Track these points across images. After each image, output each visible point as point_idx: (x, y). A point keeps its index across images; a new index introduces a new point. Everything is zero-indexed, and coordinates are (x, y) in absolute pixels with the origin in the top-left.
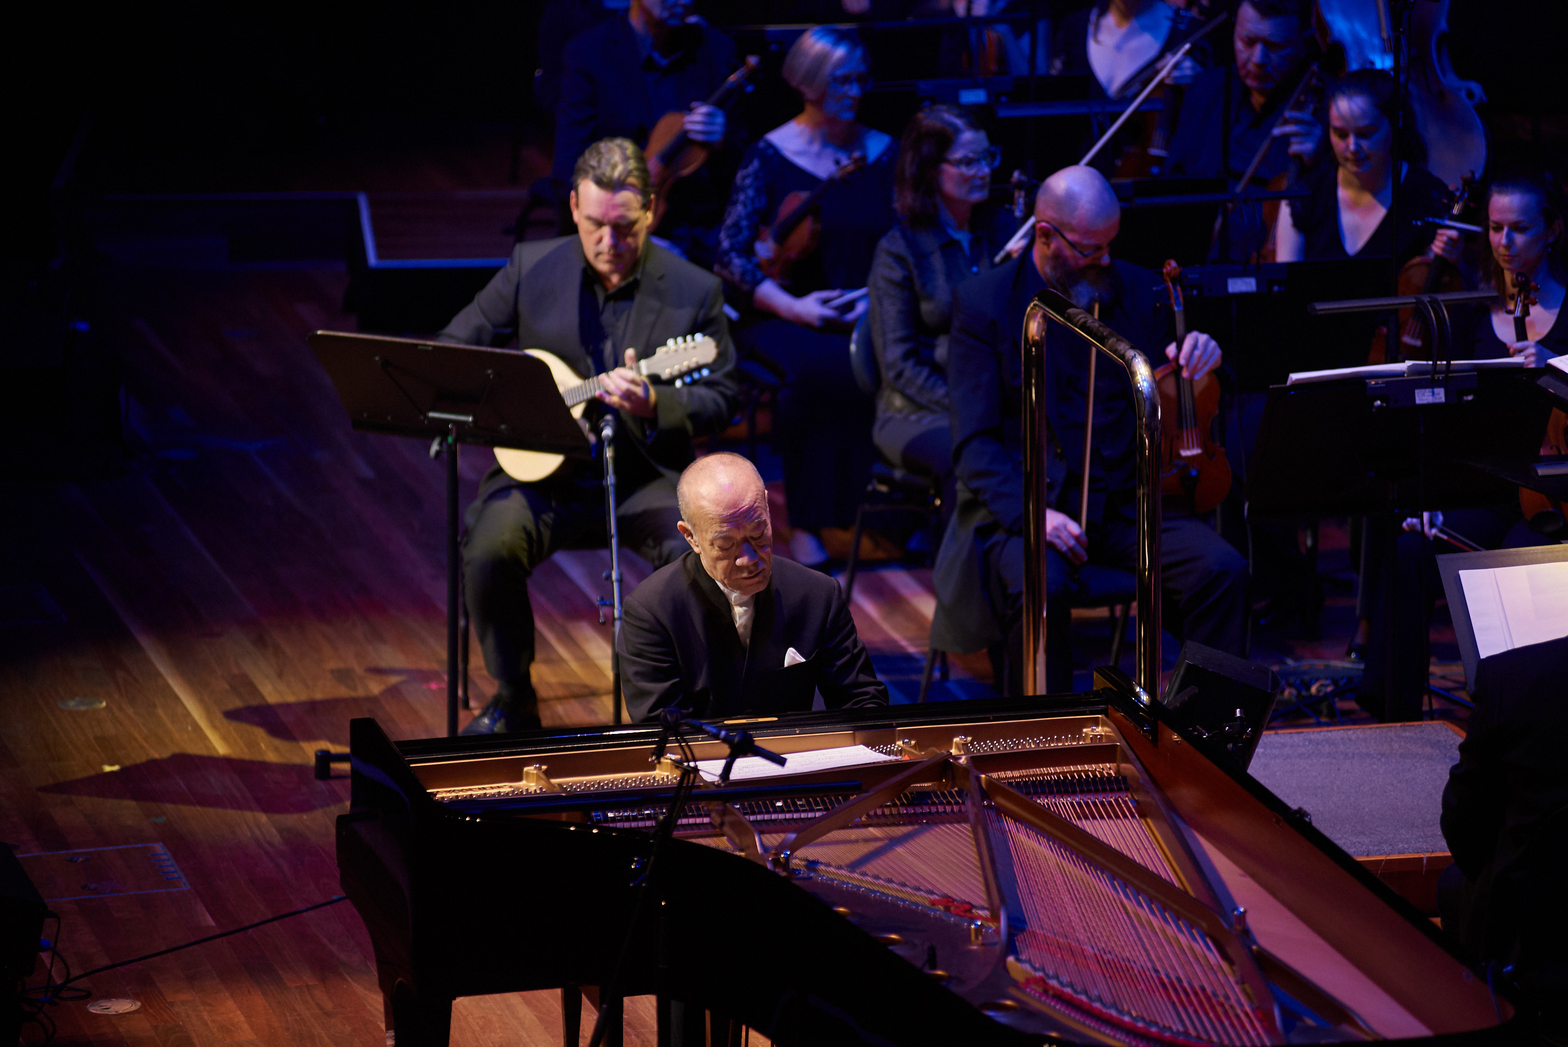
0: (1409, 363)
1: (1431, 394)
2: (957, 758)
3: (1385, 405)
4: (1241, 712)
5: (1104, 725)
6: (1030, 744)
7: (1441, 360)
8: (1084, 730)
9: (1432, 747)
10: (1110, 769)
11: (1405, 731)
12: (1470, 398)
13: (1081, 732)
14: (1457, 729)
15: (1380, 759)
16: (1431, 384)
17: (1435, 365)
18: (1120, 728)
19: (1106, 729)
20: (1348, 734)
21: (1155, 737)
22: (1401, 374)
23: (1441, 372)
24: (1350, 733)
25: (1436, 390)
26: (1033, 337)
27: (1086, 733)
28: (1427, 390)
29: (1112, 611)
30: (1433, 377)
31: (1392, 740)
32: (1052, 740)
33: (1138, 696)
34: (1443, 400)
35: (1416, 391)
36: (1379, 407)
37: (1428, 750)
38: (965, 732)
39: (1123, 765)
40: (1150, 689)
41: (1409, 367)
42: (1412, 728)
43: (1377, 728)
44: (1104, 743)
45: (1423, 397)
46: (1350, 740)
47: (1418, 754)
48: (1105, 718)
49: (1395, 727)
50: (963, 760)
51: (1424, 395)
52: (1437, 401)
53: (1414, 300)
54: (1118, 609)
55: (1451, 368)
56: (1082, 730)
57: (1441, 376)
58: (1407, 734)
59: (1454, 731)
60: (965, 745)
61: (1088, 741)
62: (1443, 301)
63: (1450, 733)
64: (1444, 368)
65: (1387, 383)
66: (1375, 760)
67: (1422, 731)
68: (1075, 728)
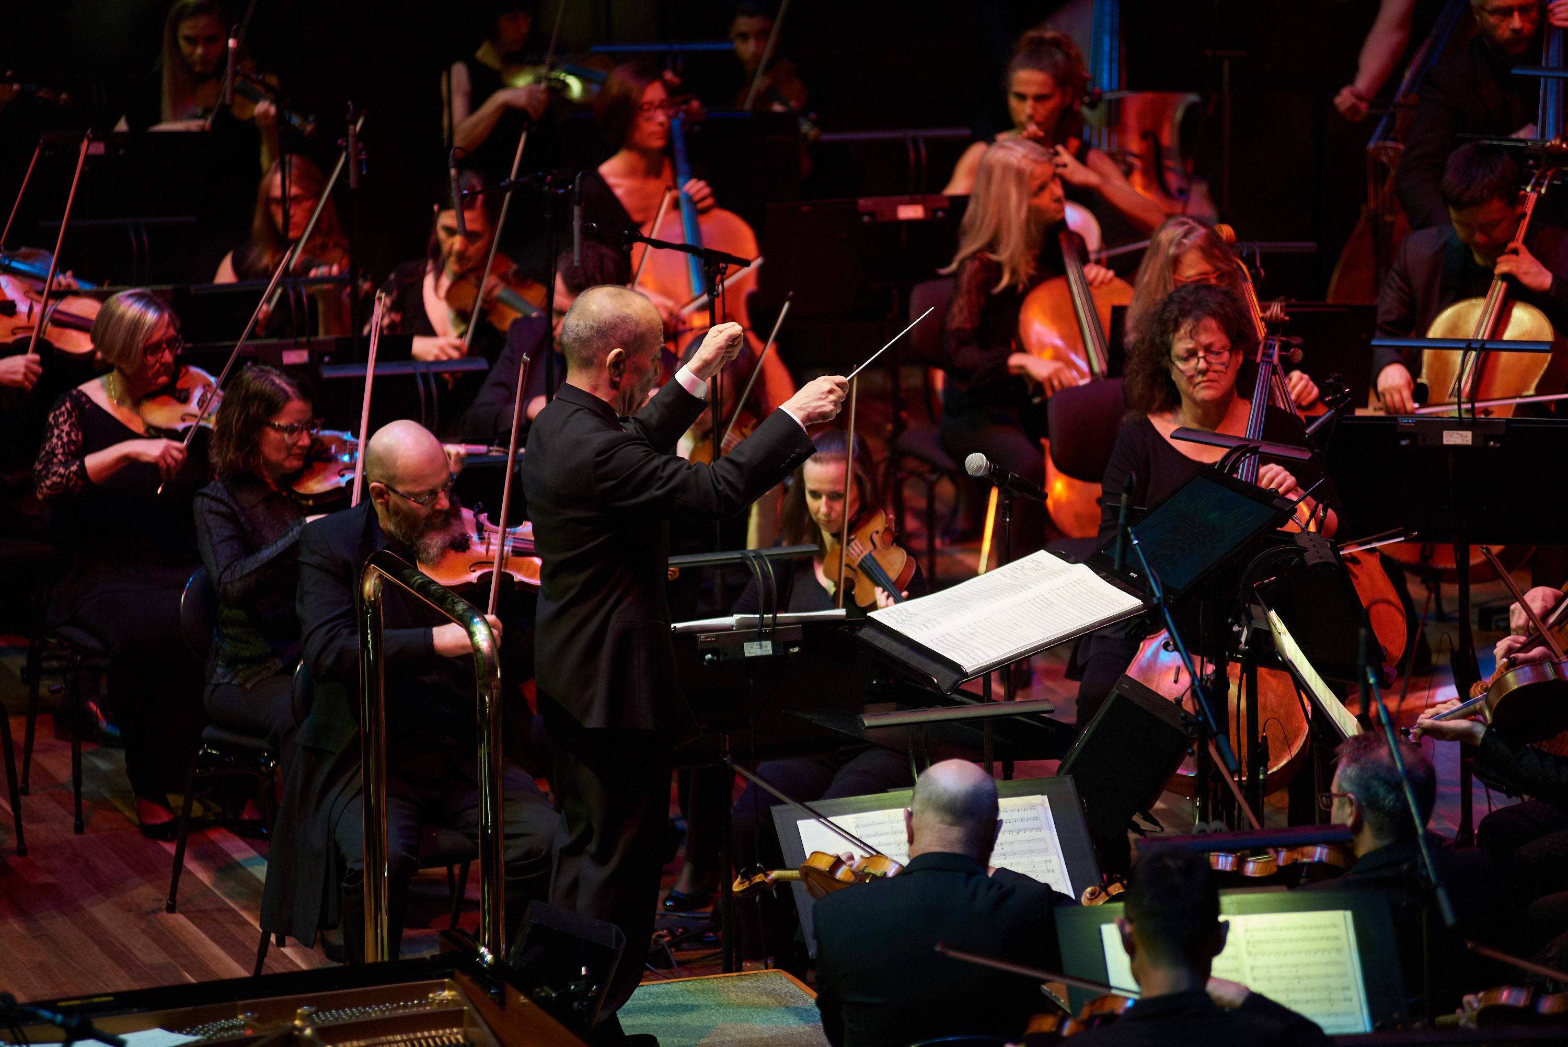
0: (737, 617)
1: (759, 647)
2: (301, 1030)
3: (715, 658)
4: (586, 970)
5: (450, 989)
6: (375, 1012)
7: (768, 613)
8: (431, 995)
9: (768, 996)
10: (458, 1033)
11: (741, 980)
12: (796, 650)
13: (427, 998)
14: (790, 976)
15: (717, 1010)
16: (759, 637)
17: (762, 618)
18: (467, 993)
19: (453, 993)
20: (686, 986)
21: (501, 1001)
22: (730, 628)
23: (767, 626)
24: (689, 984)
25: (764, 643)
26: (369, 597)
27: (432, 998)
28: (755, 643)
29: (450, 870)
30: (761, 631)
31: (729, 990)
32: (399, 1007)
33: (482, 956)
34: (771, 652)
35: (745, 644)
36: (710, 661)
37: (764, 999)
38: (308, 1002)
39: (470, 1029)
40: (494, 951)
41: (737, 620)
42: (748, 977)
43: (715, 978)
44: (452, 1008)
45: (753, 650)
46: (689, 991)
47: (755, 1003)
48: (451, 982)
49: (732, 976)
50: (308, 1032)
51: (752, 648)
52: (765, 653)
53: (740, 556)
54: (457, 869)
55: (778, 621)
56: (428, 995)
57: (768, 629)
58: (744, 983)
59: (788, 978)
60: (310, 1015)
61: (435, 1007)
62: (767, 556)
63: (785, 981)
64: (770, 621)
65: (717, 636)
66: (714, 1011)
67: (758, 980)
68: (422, 994)
